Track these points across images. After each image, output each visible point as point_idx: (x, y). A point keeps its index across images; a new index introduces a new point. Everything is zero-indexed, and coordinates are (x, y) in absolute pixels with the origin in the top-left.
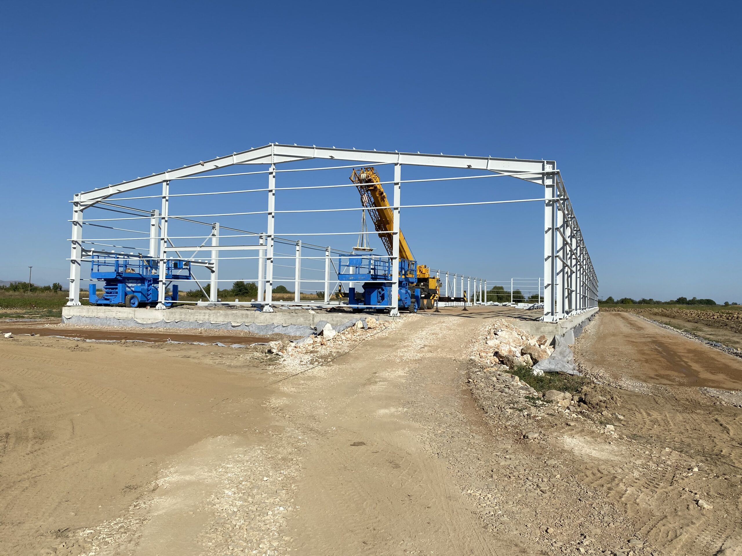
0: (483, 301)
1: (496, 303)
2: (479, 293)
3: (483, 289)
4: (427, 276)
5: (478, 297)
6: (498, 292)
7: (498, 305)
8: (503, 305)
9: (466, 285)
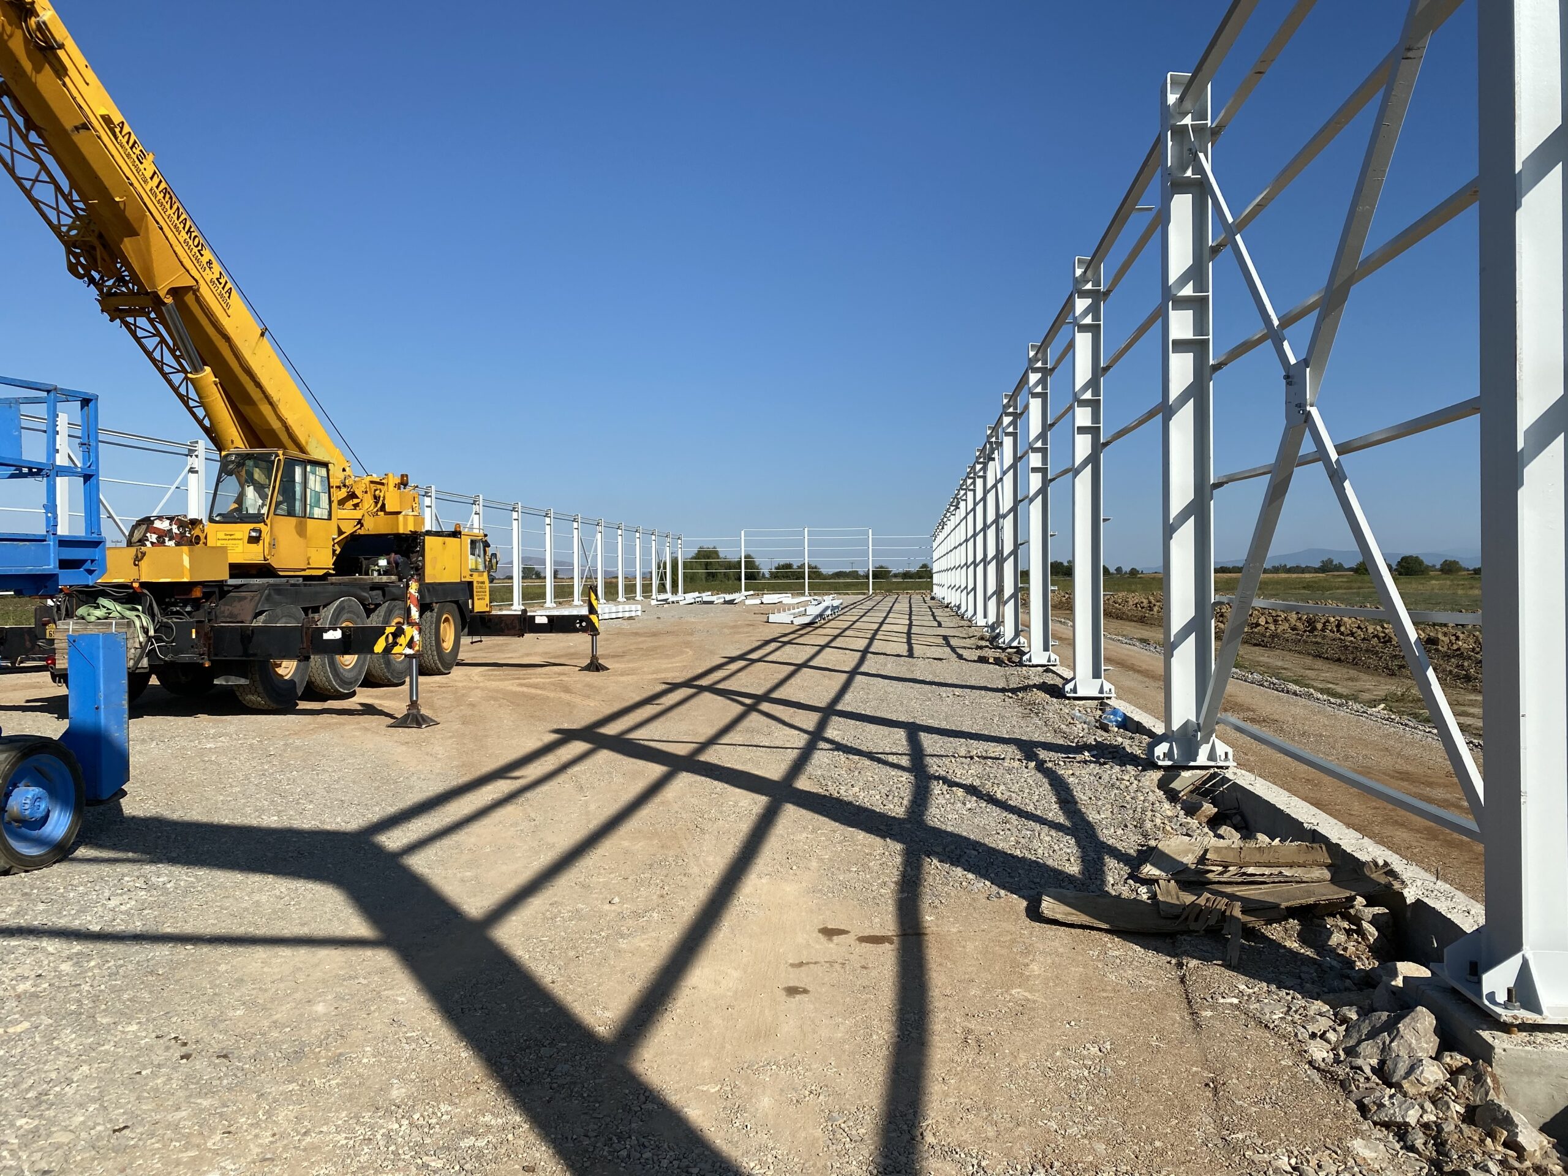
0: (675, 590)
1: (706, 596)
2: (665, 568)
3: (674, 555)
4: (405, 526)
5: (662, 579)
6: (707, 566)
7: (712, 603)
8: (726, 602)
9: (629, 550)
